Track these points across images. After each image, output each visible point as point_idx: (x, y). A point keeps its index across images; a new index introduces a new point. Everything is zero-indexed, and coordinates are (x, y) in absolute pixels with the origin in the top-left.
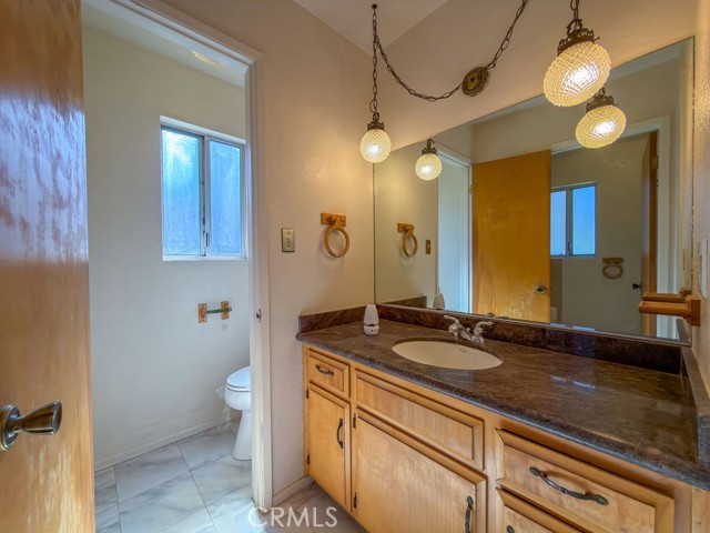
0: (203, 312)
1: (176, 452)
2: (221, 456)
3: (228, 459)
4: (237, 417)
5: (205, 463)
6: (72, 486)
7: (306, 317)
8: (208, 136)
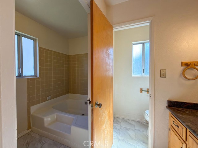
0: (142, 90)
1: (133, 123)
2: (143, 131)
3: (145, 133)
4: (147, 123)
5: (139, 130)
6: (108, 117)
7: (170, 101)
8: (145, 42)
